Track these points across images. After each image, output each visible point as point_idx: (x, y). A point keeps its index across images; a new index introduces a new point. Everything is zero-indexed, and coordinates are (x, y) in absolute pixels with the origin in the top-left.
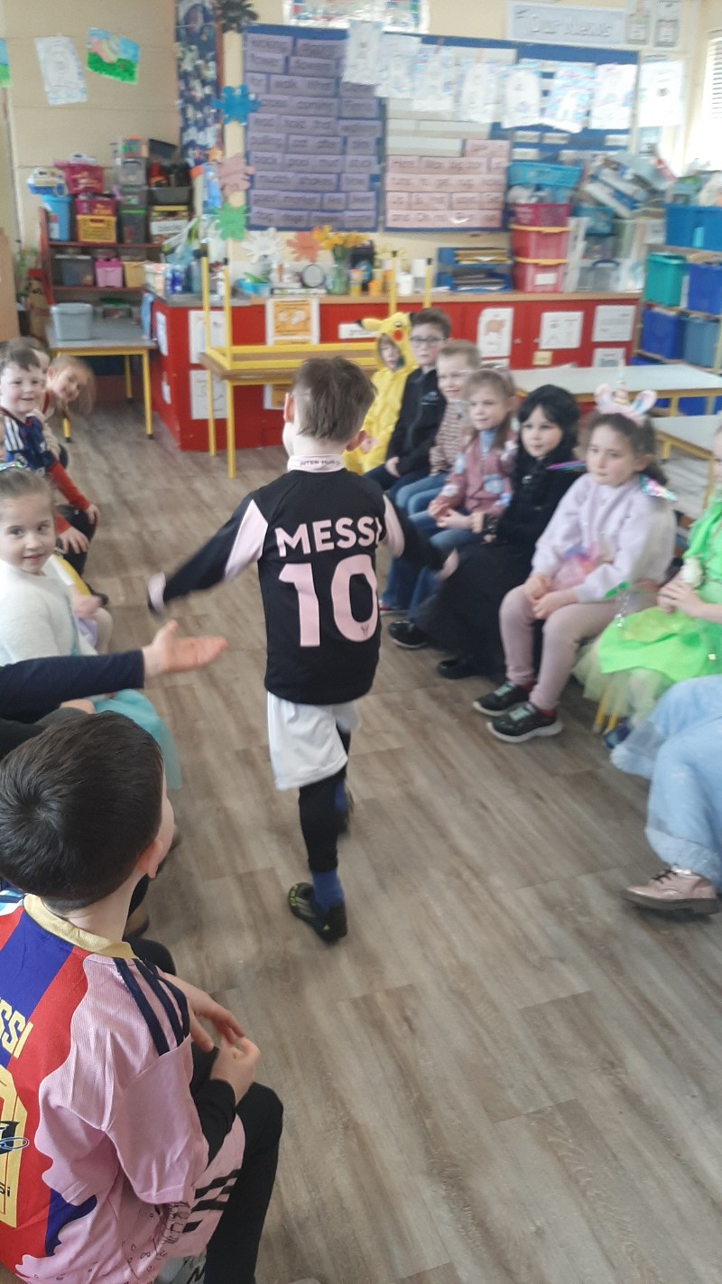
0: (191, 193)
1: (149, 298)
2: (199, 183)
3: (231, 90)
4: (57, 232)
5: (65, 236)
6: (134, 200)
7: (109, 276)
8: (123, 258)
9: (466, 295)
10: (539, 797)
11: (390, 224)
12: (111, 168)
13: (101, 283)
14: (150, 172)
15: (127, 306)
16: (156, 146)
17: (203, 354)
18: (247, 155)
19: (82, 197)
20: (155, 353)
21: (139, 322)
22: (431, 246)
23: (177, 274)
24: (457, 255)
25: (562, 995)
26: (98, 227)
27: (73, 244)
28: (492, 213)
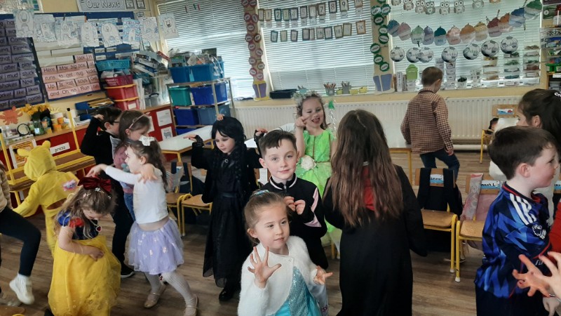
11: (50, 98)
28: (95, 84)
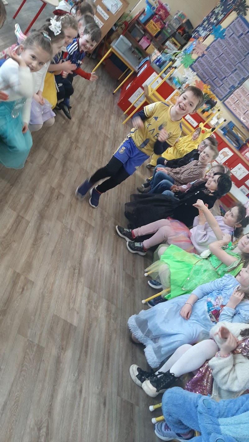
0: (185, 44)
1: (148, 58)
2: (189, 43)
3: (221, 27)
4: (142, 18)
5: (143, 22)
6: (169, 31)
7: (144, 43)
8: (152, 42)
9: (226, 139)
10: (115, 271)
11: (225, 102)
12: (172, 17)
13: (140, 43)
14: (180, 28)
15: (141, 56)
16: (188, 22)
17: (147, 86)
18: (208, 48)
19: (157, 16)
20: (135, 74)
21: (140, 63)
22: (230, 118)
23: (161, 60)
24: (233, 127)
25: (68, 321)
26: (153, 28)
27: (143, 25)
